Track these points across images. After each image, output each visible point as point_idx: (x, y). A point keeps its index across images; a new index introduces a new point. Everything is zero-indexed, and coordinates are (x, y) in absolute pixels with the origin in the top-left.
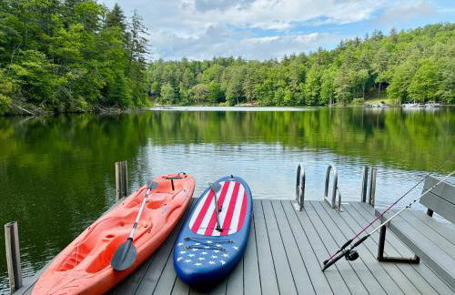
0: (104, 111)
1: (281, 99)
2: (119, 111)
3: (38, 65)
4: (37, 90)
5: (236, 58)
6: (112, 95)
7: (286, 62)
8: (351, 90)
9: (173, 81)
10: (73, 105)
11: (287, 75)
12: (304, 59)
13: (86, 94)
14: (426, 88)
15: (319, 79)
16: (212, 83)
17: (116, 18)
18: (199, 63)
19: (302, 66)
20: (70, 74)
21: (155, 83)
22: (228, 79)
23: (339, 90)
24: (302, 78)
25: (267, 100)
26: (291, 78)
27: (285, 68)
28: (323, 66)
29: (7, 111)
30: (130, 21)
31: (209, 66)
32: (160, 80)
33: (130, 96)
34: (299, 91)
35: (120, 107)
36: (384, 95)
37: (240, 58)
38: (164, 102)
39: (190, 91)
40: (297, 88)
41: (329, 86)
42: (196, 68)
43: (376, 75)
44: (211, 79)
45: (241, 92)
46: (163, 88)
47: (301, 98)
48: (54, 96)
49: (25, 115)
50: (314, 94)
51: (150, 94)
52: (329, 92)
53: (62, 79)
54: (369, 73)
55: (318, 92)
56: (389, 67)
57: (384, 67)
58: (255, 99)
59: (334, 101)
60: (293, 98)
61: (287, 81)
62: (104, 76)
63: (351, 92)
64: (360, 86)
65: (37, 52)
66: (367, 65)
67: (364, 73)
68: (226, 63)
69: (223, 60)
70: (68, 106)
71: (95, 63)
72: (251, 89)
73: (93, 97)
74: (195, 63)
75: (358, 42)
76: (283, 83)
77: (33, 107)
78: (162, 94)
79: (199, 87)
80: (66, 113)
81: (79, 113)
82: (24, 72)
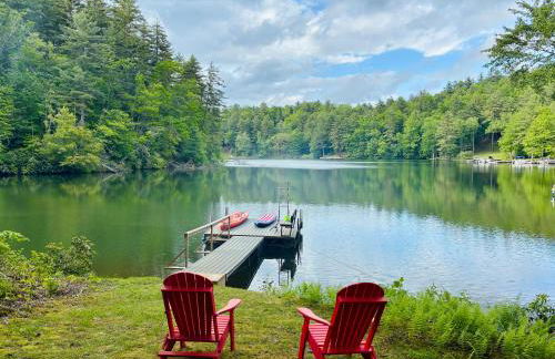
0: (178, 168)
1: (374, 151)
2: (193, 168)
3: (122, 125)
4: (118, 148)
5: (323, 102)
6: (186, 151)
7: (382, 107)
8: (457, 142)
9: (250, 130)
10: (149, 162)
11: (382, 124)
12: (402, 105)
13: (161, 150)
14: (544, 141)
15: (420, 128)
16: (294, 132)
17: (191, 70)
18: (280, 109)
19: (399, 113)
20: (149, 132)
21: (230, 133)
22: (312, 127)
23: (443, 141)
24: (400, 128)
25: (357, 153)
26: (387, 127)
27: (379, 115)
28: (424, 113)
29: (94, 169)
30: (206, 74)
31: (291, 112)
32: (235, 128)
33: (203, 152)
34: (396, 142)
35: (195, 163)
36: (496, 148)
37: (328, 103)
38: (239, 154)
39: (268, 141)
40: (394, 139)
41: (431, 137)
42: (276, 115)
43: (488, 124)
44: (294, 128)
45: (328, 143)
46: (238, 137)
47: (398, 150)
48: (133, 153)
49: (108, 172)
50: (413, 145)
51: (224, 145)
52: (430, 144)
53: (143, 138)
54: (480, 121)
55: (418, 143)
56: (502, 115)
57: (497, 116)
58: (344, 150)
59: (437, 154)
60: (389, 151)
61: (382, 130)
62: (179, 131)
63: (458, 144)
64: (469, 136)
65: (121, 112)
66: (476, 112)
67: (473, 122)
68: (311, 109)
69: (308, 105)
70: (145, 162)
71: (171, 119)
72: (339, 139)
73: (168, 153)
74: (276, 108)
75: (469, 83)
76: (377, 132)
77: (115, 164)
78: (238, 145)
79: (279, 136)
80: (142, 169)
81: (154, 169)
82: (110, 132)
